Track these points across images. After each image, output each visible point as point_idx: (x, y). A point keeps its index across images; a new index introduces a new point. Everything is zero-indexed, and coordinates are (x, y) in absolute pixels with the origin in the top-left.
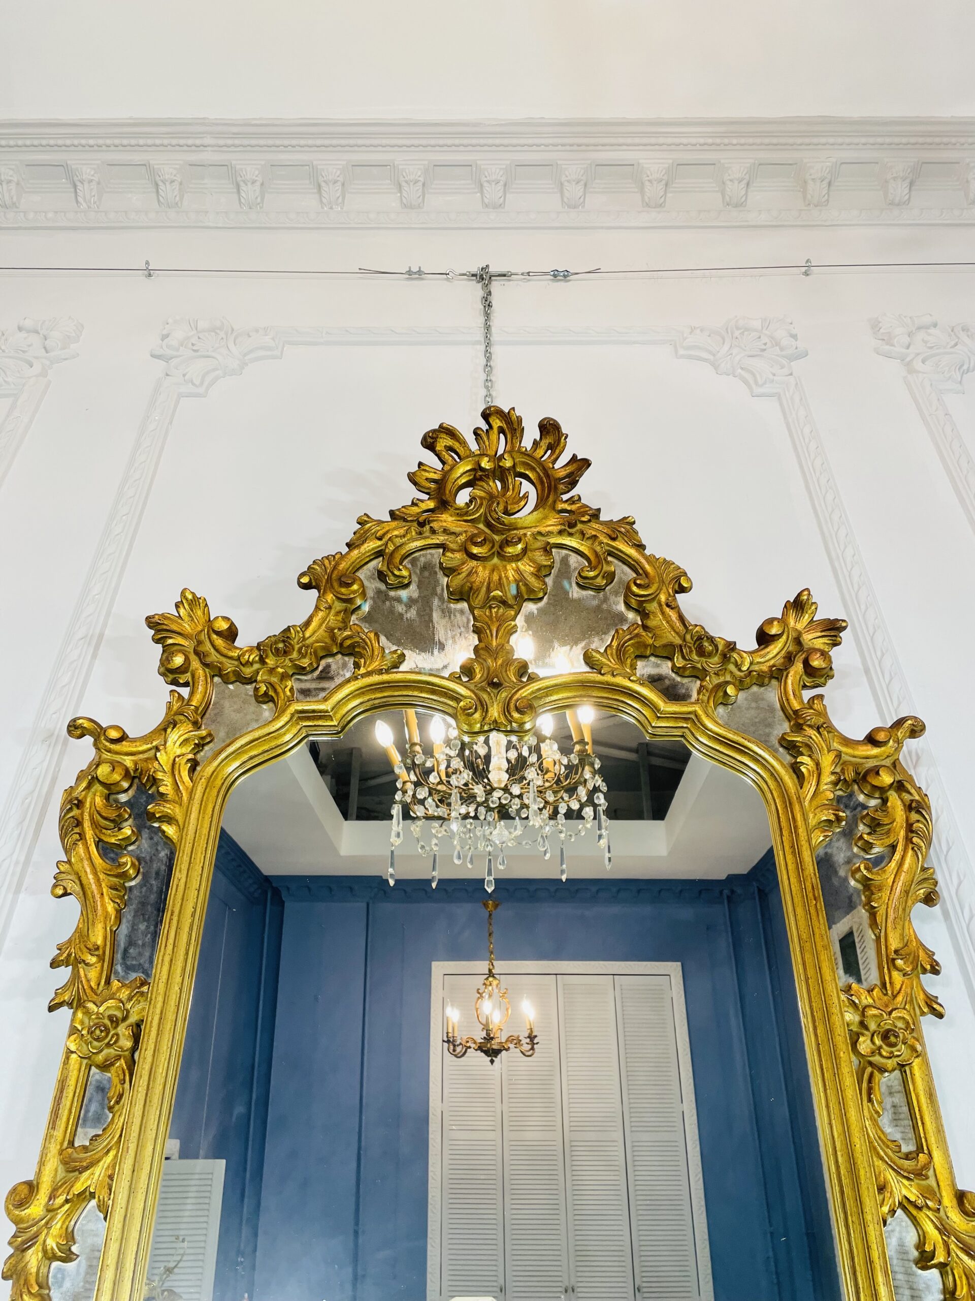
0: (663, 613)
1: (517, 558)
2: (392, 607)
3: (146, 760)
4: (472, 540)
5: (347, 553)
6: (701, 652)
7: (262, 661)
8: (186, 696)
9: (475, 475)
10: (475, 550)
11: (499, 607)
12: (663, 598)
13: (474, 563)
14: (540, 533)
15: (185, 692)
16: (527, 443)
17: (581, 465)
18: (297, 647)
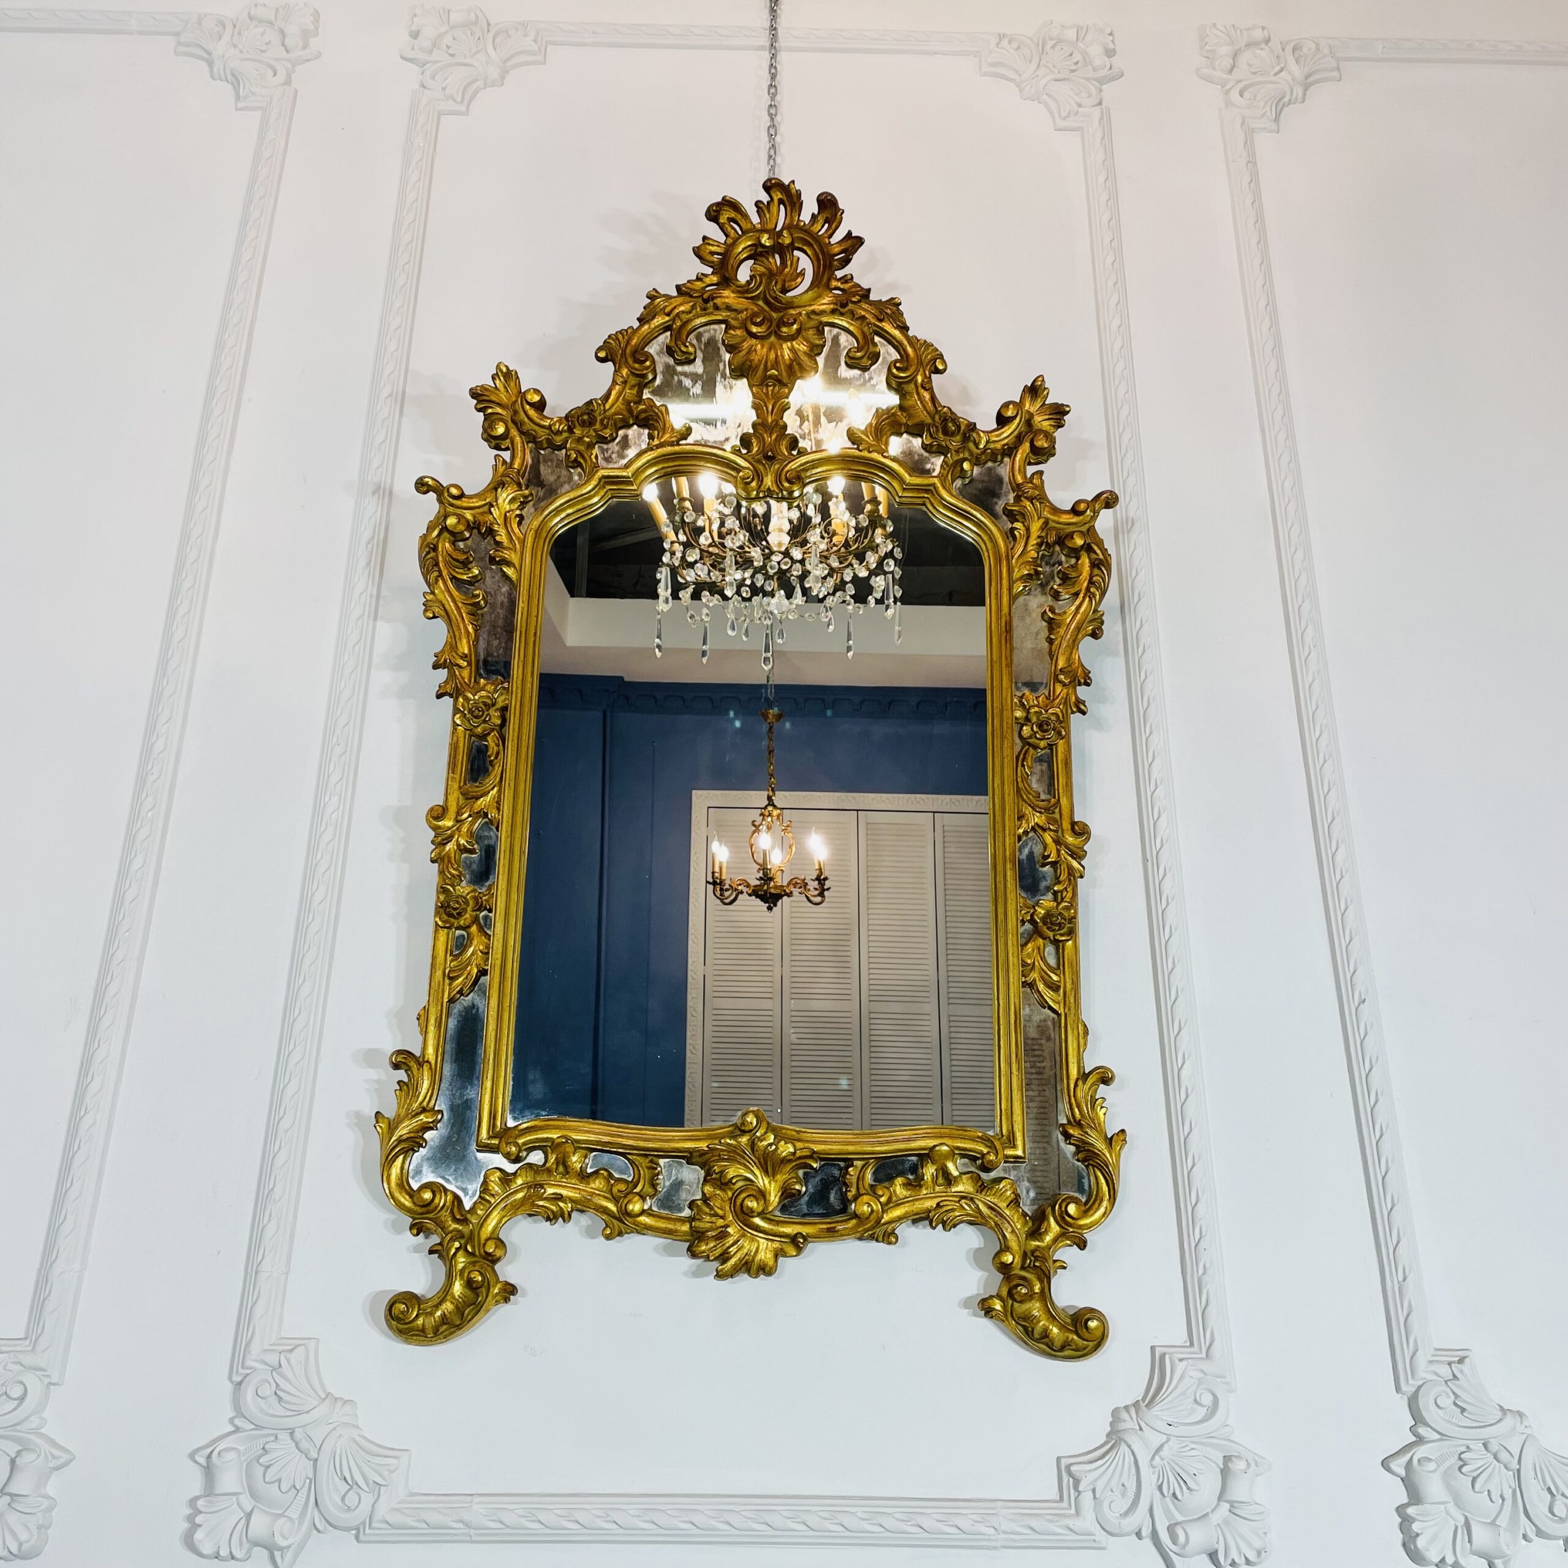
0: (918, 394)
1: (792, 338)
2: (680, 382)
3: (482, 514)
4: (751, 319)
5: (639, 328)
6: (946, 432)
7: (570, 430)
8: (508, 460)
9: (756, 251)
10: (754, 329)
11: (774, 386)
12: (919, 379)
13: (754, 341)
14: (814, 312)
15: (507, 455)
16: (805, 217)
17: (854, 243)
18: (599, 418)
